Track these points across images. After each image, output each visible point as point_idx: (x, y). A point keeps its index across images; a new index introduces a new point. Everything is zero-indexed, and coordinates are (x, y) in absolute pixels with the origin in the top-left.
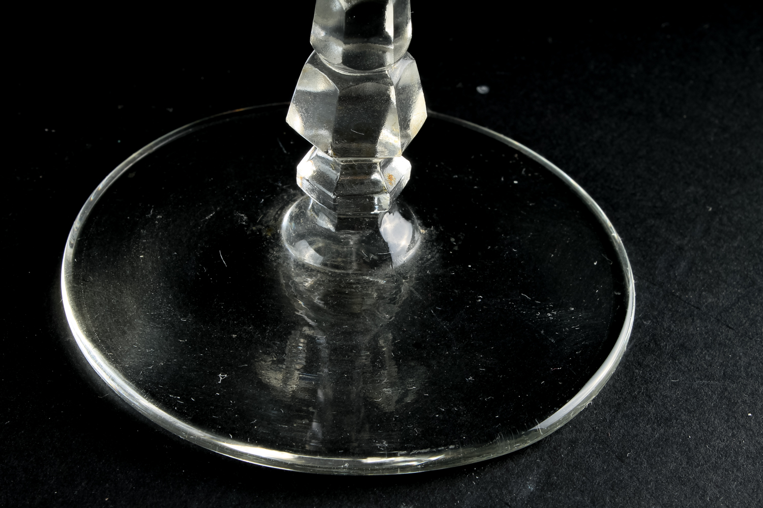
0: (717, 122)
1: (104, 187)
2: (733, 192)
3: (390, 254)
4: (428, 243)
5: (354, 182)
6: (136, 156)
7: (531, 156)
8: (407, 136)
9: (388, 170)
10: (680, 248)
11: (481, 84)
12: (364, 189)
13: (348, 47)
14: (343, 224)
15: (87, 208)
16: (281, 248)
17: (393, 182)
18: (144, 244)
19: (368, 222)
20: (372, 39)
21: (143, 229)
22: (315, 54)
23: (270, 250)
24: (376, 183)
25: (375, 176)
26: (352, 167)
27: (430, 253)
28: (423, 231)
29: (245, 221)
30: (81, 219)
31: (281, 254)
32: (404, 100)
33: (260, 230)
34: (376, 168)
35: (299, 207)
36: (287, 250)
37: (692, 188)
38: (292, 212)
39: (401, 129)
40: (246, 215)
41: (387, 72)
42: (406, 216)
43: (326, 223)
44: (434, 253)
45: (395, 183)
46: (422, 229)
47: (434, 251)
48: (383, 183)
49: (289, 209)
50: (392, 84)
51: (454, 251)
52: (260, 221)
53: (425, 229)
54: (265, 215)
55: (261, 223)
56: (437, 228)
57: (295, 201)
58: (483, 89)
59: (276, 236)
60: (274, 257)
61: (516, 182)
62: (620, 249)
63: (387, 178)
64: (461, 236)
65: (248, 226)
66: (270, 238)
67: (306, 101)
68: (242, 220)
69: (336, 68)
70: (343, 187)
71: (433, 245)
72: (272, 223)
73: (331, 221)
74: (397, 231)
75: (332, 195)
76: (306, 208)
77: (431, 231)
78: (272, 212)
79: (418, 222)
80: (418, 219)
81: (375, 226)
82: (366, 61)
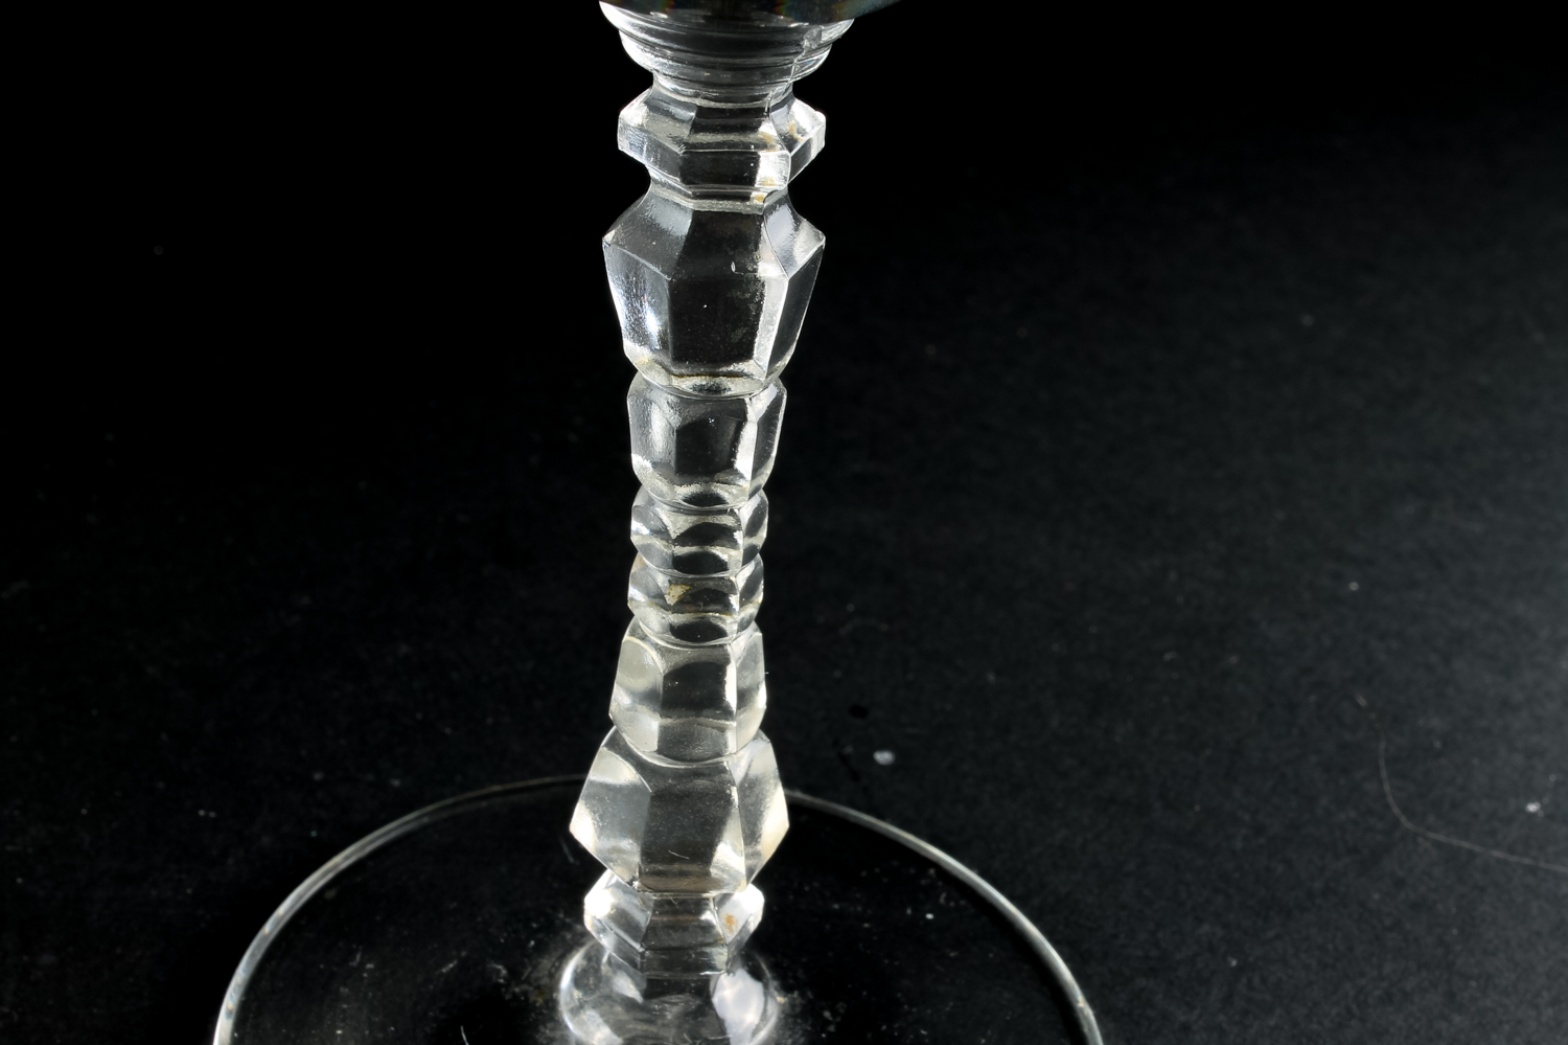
0: (1247, 817)
1: (286, 913)
2: (1271, 934)
3: (728, 1039)
4: (789, 1019)
5: (672, 927)
6: (341, 861)
7: (955, 873)
8: (757, 854)
9: (727, 909)
10: (1186, 1028)
11: (882, 748)
12: (690, 940)
13: (668, 721)
14: (653, 990)
15: (258, 947)
16: (559, 1024)
17: (734, 927)
18: (344, 1011)
19: (694, 988)
20: (706, 712)
21: (345, 985)
22: (616, 732)
23: (542, 1028)
24: (707, 928)
25: (707, 916)
26: (669, 903)
27: (790, 1036)
28: (781, 999)
29: (504, 978)
30: (248, 963)
31: (558, 1034)
32: (752, 805)
33: (525, 993)
34: (707, 904)
35: (588, 957)
36: (567, 1027)
37: (1206, 928)
38: (577, 967)
39: (746, 844)
40: (506, 967)
41: (725, 764)
42: (756, 974)
43: (628, 987)
44: (797, 1036)
45: (737, 928)
46: (780, 996)
47: (797, 1033)
48: (719, 929)
49: (572, 957)
50: (734, 784)
51: (829, 1034)
52: (528, 977)
53: (785, 996)
54: (535, 967)
55: (528, 981)
56: (802, 995)
57: (582, 945)
58: (884, 757)
59: (550, 1004)
60: (546, 1038)
61: (930, 916)
62: (1091, 1029)
63: (724, 921)
64: (841, 1007)
65: (507, 985)
66: (541, 1007)
67: (601, 800)
68: (498, 976)
69: (647, 756)
70: (656, 934)
71: (795, 1023)
72: (545, 981)
73: (637, 985)
74: (742, 1000)
75: (637, 946)
76: (598, 961)
77: (794, 999)
78: (546, 963)
79: (774, 984)
80: (774, 978)
81: (705, 994)
82: (694, 748)
